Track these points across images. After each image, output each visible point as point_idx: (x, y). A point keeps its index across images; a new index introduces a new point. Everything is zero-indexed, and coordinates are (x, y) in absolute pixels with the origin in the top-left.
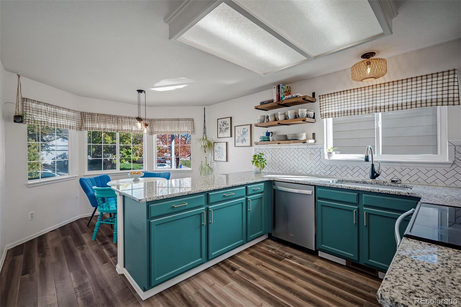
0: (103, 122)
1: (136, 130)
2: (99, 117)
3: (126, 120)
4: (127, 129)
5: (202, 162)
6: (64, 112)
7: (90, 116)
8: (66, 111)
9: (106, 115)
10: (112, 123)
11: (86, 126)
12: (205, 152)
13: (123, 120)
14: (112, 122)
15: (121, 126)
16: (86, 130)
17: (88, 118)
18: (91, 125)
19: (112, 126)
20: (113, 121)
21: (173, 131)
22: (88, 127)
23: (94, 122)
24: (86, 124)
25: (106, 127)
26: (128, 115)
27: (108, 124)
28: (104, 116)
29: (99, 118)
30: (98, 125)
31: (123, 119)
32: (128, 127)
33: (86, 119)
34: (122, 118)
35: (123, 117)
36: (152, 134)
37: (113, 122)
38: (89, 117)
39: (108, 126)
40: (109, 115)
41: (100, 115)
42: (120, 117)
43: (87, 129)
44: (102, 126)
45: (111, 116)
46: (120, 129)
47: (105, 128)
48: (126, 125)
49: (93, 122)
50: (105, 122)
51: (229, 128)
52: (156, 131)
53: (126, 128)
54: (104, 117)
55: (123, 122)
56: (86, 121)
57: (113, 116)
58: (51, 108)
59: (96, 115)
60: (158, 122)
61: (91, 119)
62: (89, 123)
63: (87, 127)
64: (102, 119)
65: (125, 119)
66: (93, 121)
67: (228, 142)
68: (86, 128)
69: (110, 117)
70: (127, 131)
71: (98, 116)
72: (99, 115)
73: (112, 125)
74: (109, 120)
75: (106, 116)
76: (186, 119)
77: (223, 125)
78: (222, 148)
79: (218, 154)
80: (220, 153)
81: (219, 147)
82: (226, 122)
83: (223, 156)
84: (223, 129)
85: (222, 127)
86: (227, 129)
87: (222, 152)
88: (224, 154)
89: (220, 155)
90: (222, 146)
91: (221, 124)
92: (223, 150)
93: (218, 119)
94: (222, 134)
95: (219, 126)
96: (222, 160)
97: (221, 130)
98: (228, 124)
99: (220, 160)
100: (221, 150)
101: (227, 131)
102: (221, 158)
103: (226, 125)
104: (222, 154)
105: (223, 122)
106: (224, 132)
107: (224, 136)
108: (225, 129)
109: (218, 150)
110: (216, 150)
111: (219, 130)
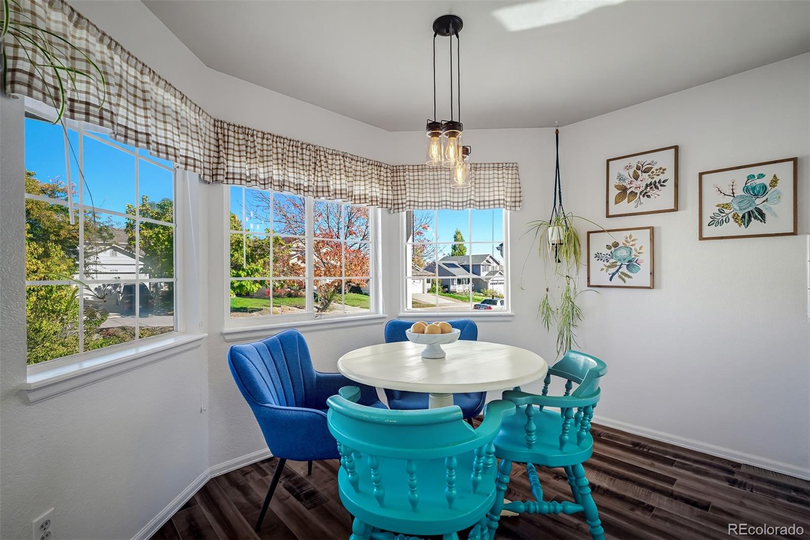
0: (278, 159)
1: (360, 195)
2: (265, 141)
3: (338, 162)
4: (341, 190)
5: (547, 290)
6: (170, 100)
7: (241, 136)
8: (175, 97)
9: (287, 139)
10: (301, 167)
11: (231, 170)
12: (559, 261)
13: (330, 162)
14: (301, 162)
15: (325, 179)
16: (230, 181)
17: (236, 142)
18: (243, 164)
19: (302, 177)
20: (303, 159)
21: (460, 200)
22: (237, 171)
23: (253, 156)
24: (230, 163)
25: (286, 178)
26: (342, 149)
27: (291, 170)
28: (280, 142)
29: (265, 147)
30: (261, 170)
31: (330, 157)
32: (343, 181)
33: (231, 146)
34: (327, 155)
35: (330, 152)
36: (401, 210)
37: (303, 165)
38: (238, 139)
39: (291, 175)
40: (293, 141)
41: (269, 137)
42: (322, 149)
43: (234, 179)
44: (275, 172)
45: (299, 145)
46: (323, 188)
47: (284, 181)
48: (338, 177)
49: (250, 158)
50: (282, 161)
51: (670, 184)
52: (412, 199)
53: (338, 187)
54: (279, 145)
55: (330, 167)
56: (231, 152)
57: (304, 146)
58: (125, 65)
59: (260, 135)
61: (244, 148)
62: (237, 159)
63: (233, 173)
64: (275, 151)
65: (334, 157)
66: (249, 155)
67: (660, 228)
68: (230, 176)
69: (297, 147)
70: (341, 194)
71: (263, 138)
72: (266, 136)
73: (302, 172)
74: (293, 157)
75: (286, 141)
76: (497, 166)
77: (636, 177)
78: (632, 245)
79: (609, 267)
80: (619, 263)
81: (613, 244)
82: (650, 166)
83: (632, 272)
84: (636, 188)
85: (631, 184)
86: (659, 186)
87: (627, 260)
88: (638, 266)
89: (620, 268)
90: (629, 239)
91: (625, 174)
92: (634, 252)
93: (608, 161)
94: (628, 203)
95: (614, 181)
96: (629, 282)
97: (624, 193)
98: (661, 171)
99: (622, 283)
100: (627, 252)
101: (654, 192)
102: (626, 278)
103: (649, 175)
104: (628, 266)
105: (637, 165)
106: (641, 197)
107: (641, 209)
108: (647, 186)
109: (611, 253)
110: (598, 254)
111: (614, 192)
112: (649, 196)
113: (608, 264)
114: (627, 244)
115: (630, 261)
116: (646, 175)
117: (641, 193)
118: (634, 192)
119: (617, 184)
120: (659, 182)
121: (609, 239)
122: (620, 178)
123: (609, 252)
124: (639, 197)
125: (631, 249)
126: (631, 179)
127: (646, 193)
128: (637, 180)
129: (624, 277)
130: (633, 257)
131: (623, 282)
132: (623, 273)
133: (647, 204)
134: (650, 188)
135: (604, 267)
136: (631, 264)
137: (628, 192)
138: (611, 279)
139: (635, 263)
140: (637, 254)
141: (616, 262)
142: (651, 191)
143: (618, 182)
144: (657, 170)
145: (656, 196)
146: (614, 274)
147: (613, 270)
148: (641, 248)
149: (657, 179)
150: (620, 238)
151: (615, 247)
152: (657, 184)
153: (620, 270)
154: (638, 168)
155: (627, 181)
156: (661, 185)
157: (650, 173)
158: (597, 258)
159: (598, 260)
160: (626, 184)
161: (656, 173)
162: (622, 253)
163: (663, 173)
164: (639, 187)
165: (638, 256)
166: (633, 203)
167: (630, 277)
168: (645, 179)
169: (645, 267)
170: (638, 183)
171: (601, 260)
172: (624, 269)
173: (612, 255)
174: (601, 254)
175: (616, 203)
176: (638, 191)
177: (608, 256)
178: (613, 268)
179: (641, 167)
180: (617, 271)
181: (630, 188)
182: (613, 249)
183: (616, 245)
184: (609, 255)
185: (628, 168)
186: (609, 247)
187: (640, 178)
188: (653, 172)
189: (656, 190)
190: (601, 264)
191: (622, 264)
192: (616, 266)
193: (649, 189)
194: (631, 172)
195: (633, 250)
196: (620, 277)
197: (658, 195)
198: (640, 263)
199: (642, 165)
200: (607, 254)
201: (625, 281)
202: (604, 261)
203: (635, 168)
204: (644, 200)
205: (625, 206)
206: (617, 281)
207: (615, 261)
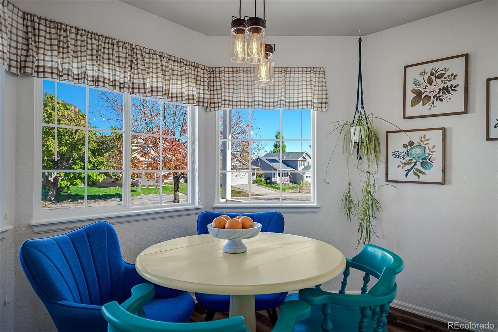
0: (92, 55)
1: (177, 94)
2: (79, 37)
3: (155, 61)
4: (157, 88)
5: (350, 184)
7: (53, 31)
9: (102, 36)
10: (117, 64)
11: (41, 63)
12: (361, 158)
13: (147, 60)
14: (116, 59)
15: (141, 76)
16: (41, 75)
17: (48, 36)
18: (55, 59)
19: (118, 73)
20: (119, 57)
21: (272, 100)
22: (48, 64)
23: (65, 51)
24: (41, 57)
25: (101, 74)
26: (158, 48)
27: (106, 66)
28: (95, 39)
29: (79, 43)
30: (75, 65)
31: (147, 56)
32: (160, 79)
33: (42, 39)
34: (144, 54)
35: (147, 51)
36: (217, 109)
37: (119, 62)
38: (50, 33)
39: (106, 71)
40: (109, 38)
41: (84, 33)
42: (138, 48)
43: (44, 72)
44: (89, 67)
45: (115, 42)
46: (139, 85)
47: (98, 76)
48: (155, 75)
49: (63, 53)
50: (97, 57)
51: (461, 89)
52: (227, 98)
53: (155, 85)
54: (94, 41)
55: (147, 65)
56: (42, 45)
57: (121, 44)
59: (73, 30)
60: (231, 75)
61: (55, 42)
62: (49, 53)
63: (44, 67)
64: (89, 47)
65: (151, 56)
66: (61, 50)
67: (451, 129)
68: (41, 69)
69: (113, 45)
70: (157, 91)
71: (77, 34)
72: (80, 32)
73: (117, 69)
74: (109, 54)
75: (101, 38)
76: (306, 70)
77: (430, 82)
78: (426, 145)
79: (405, 164)
80: (414, 161)
81: (409, 143)
82: (443, 72)
83: (426, 169)
84: (430, 92)
85: (425, 88)
86: (450, 90)
87: (421, 158)
88: (431, 164)
89: (415, 165)
90: (423, 139)
91: (420, 79)
92: (427, 151)
93: (405, 67)
94: (423, 106)
95: (410, 86)
96: (423, 178)
97: (419, 97)
98: (453, 76)
99: (416, 179)
100: (421, 151)
101: (446, 96)
102: (420, 174)
103: (442, 81)
104: (422, 163)
105: (431, 71)
106: (435, 100)
107: (433, 112)
108: (440, 90)
109: (407, 151)
110: (396, 152)
111: (410, 96)
112: (441, 100)
113: (404, 161)
114: (422, 143)
115: (424, 159)
116: (438, 81)
117: (434, 97)
118: (428, 96)
119: (413, 89)
120: (451, 87)
121: (405, 138)
122: (416, 83)
123: (405, 150)
124: (433, 100)
125: (425, 148)
126: (426, 84)
127: (439, 97)
128: (431, 85)
129: (418, 173)
130: (427, 155)
131: (418, 178)
132: (417, 170)
133: (440, 107)
134: (443, 93)
135: (400, 164)
136: (425, 162)
137: (423, 96)
138: (406, 175)
139: (428, 161)
140: (430, 153)
141: (412, 160)
142: (443, 95)
143: (414, 86)
144: (449, 76)
145: (448, 99)
146: (409, 171)
147: (409, 167)
148: (434, 147)
149: (449, 84)
150: (415, 137)
151: (411, 146)
152: (449, 88)
153: (415, 167)
154: (432, 74)
155: (422, 86)
156: (453, 90)
157: (443, 79)
158: (394, 156)
159: (395, 157)
160: (421, 88)
161: (448, 79)
162: (417, 151)
163: (454, 79)
164: (433, 92)
165: (431, 154)
166: (427, 106)
167: (424, 173)
168: (439, 84)
169: (437, 164)
170: (432, 87)
171: (398, 157)
172: (418, 166)
173: (408, 153)
174: (398, 152)
175: (412, 105)
176: (432, 95)
177: (404, 154)
178: (408, 165)
179: (435, 73)
180: (412, 168)
181: (425, 92)
182: (409, 147)
183: (411, 144)
184: (406, 153)
185: (423, 73)
186: (405, 146)
187: (434, 83)
188: (445, 78)
189: (448, 94)
190: (398, 161)
191: (417, 162)
192: (412, 163)
193: (441, 93)
194: (426, 77)
195: (427, 149)
196: (415, 173)
197: (450, 99)
198: (434, 160)
199: (436, 72)
200: (403, 152)
201: (419, 177)
202: (401, 158)
203: (429, 74)
204: (438, 103)
205: (420, 109)
206: (412, 177)
207: (411, 158)
